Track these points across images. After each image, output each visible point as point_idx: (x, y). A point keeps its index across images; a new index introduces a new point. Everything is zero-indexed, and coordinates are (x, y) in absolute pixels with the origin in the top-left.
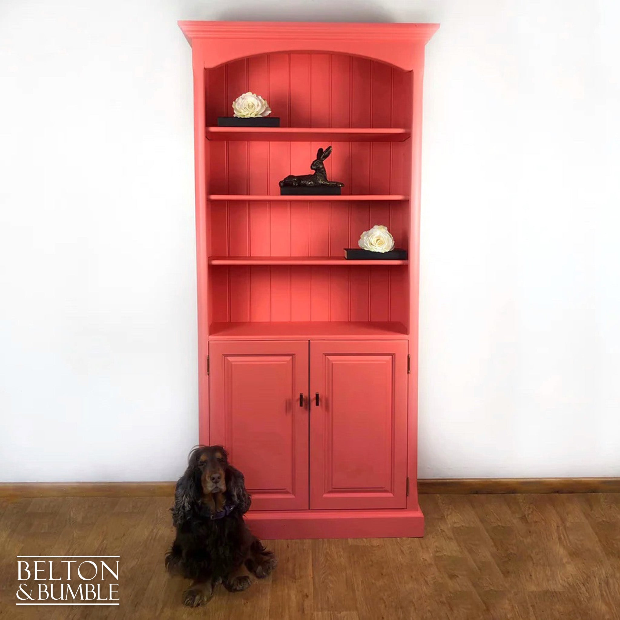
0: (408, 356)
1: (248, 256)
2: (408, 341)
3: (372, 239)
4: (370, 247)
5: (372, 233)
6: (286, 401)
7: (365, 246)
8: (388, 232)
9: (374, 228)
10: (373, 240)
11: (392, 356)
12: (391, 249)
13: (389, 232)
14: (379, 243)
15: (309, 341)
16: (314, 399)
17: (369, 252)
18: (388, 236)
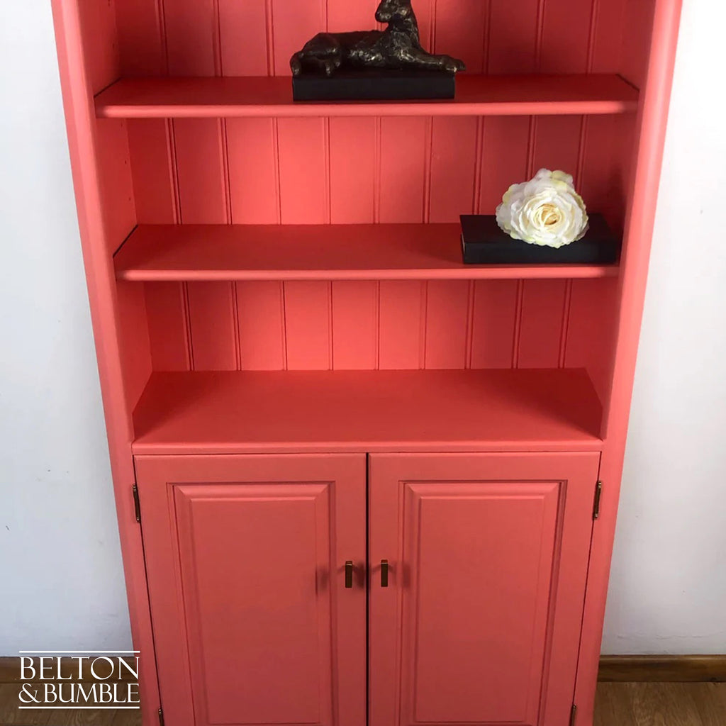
0: (597, 485)
1: (225, 222)
2: (601, 452)
3: (532, 209)
4: (526, 232)
5: (532, 195)
6: (316, 573)
7: (513, 229)
8: (573, 191)
9: (539, 179)
10: (533, 213)
11: (561, 483)
12: (578, 235)
13: (576, 190)
14: (548, 219)
15: (367, 454)
16: (376, 569)
17: (521, 243)
18: (573, 204)
